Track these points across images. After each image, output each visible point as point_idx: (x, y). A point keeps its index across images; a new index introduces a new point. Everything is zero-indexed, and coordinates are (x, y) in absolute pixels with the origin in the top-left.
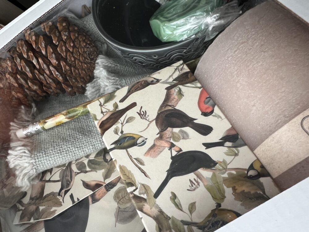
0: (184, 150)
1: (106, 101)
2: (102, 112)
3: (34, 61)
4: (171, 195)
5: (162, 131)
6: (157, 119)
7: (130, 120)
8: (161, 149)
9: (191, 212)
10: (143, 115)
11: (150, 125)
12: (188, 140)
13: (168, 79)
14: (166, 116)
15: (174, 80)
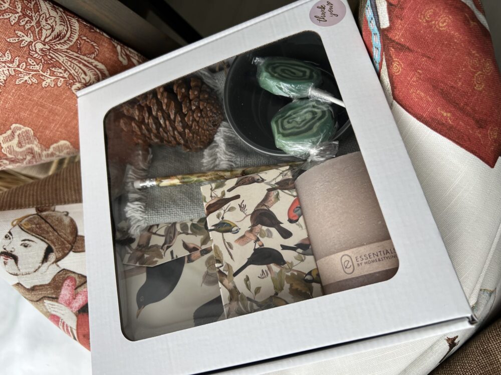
0: (265, 246)
1: (217, 187)
2: (211, 196)
3: (162, 121)
4: (245, 277)
5: (253, 226)
6: (252, 215)
7: (232, 209)
8: (249, 240)
9: (256, 293)
10: (242, 208)
11: (246, 219)
12: (271, 239)
13: (271, 181)
14: (260, 214)
15: (276, 184)
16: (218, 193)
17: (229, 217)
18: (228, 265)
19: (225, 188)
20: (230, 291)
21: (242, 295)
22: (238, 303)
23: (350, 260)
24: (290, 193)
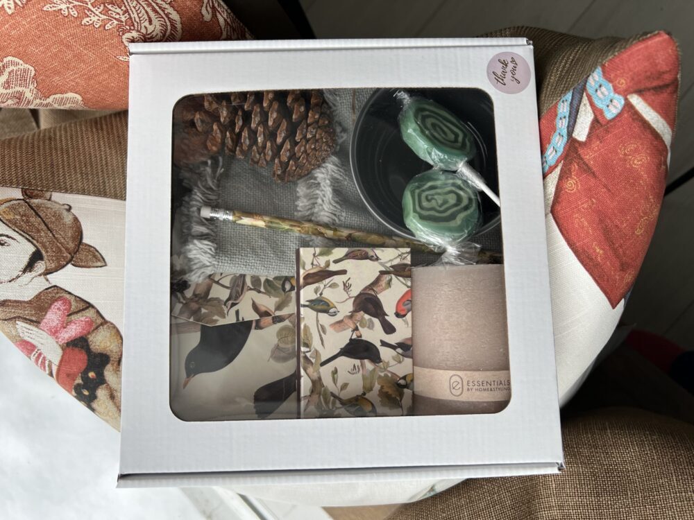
0: (363, 338)
1: (322, 254)
2: (312, 264)
4: (333, 369)
5: (355, 311)
6: (357, 298)
7: (334, 286)
8: (346, 327)
9: (342, 389)
10: (347, 287)
11: (348, 301)
12: (371, 331)
13: (387, 262)
14: (365, 299)
15: (392, 267)
16: (322, 261)
17: (329, 294)
18: (317, 352)
19: (332, 258)
20: (314, 382)
21: (326, 390)
22: (319, 397)
23: (460, 382)
24: (404, 282)
